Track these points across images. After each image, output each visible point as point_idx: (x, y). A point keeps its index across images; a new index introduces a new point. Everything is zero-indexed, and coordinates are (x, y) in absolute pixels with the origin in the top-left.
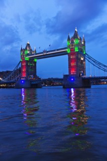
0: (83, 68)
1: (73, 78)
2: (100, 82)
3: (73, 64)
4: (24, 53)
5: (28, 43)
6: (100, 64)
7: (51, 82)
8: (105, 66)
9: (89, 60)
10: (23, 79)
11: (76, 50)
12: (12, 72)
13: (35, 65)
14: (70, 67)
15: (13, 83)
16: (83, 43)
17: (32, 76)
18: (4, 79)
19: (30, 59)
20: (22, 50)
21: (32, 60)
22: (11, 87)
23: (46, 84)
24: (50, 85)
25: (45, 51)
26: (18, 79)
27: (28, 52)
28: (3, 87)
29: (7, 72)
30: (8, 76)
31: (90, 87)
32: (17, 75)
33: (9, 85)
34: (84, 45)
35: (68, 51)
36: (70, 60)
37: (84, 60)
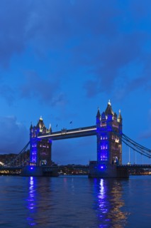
0: (119, 154)
1: (103, 165)
3: (104, 148)
5: (41, 119)
6: (143, 148)
7: (72, 170)
8: (150, 151)
9: (128, 143)
10: (33, 165)
12: (16, 155)
13: (50, 148)
14: (100, 152)
15: (19, 169)
17: (45, 161)
18: (5, 164)
20: (31, 128)
21: (45, 141)
22: (15, 175)
23: (64, 172)
24: (70, 173)
25: (64, 131)
26: (25, 164)
27: (41, 131)
28: (5, 174)
29: (11, 155)
30: (12, 160)
31: (126, 178)
32: (25, 159)
33: (13, 172)
34: (120, 123)
36: (100, 143)
37: (120, 143)
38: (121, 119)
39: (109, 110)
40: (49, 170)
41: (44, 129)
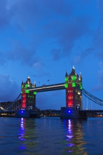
0: (80, 102)
1: (70, 110)
2: (97, 115)
3: (70, 98)
4: (24, 86)
5: (29, 78)
6: (96, 98)
7: (49, 113)
8: (101, 101)
9: (86, 95)
10: (23, 109)
11: (74, 85)
12: (12, 103)
14: (68, 101)
15: (14, 112)
16: (80, 79)
17: (31, 107)
18: (5, 109)
19: (30, 92)
20: (22, 84)
22: (11, 116)
23: (44, 114)
24: (48, 115)
25: (44, 86)
26: (18, 109)
27: (29, 86)
28: (4, 116)
29: (9, 102)
30: (9, 106)
31: (86, 119)
32: (18, 105)
33: (9, 114)
34: (81, 81)
35: (66, 86)
36: (68, 95)
37: (81, 95)
39: (73, 73)
40: (34, 113)
41: (31, 84)
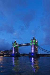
0: (37, 51)
1: (33, 54)
2: (43, 56)
4: (13, 44)
5: (15, 41)
6: (43, 49)
7: (24, 55)
8: (45, 50)
9: (39, 48)
10: (13, 53)
11: (34, 44)
12: (9, 51)
13: (18, 49)
15: (9, 55)
16: (36, 41)
17: (17, 52)
18: (6, 53)
19: (16, 46)
20: (13, 43)
21: (16, 47)
23: (22, 55)
25: (22, 44)
26: (11, 53)
27: (15, 44)
28: (5, 56)
29: (7, 51)
31: (39, 57)
33: (8, 55)
34: (37, 42)
35: (31, 44)
37: (37, 48)
38: (37, 41)
39: (34, 39)
40: (18, 55)
41: (16, 43)
